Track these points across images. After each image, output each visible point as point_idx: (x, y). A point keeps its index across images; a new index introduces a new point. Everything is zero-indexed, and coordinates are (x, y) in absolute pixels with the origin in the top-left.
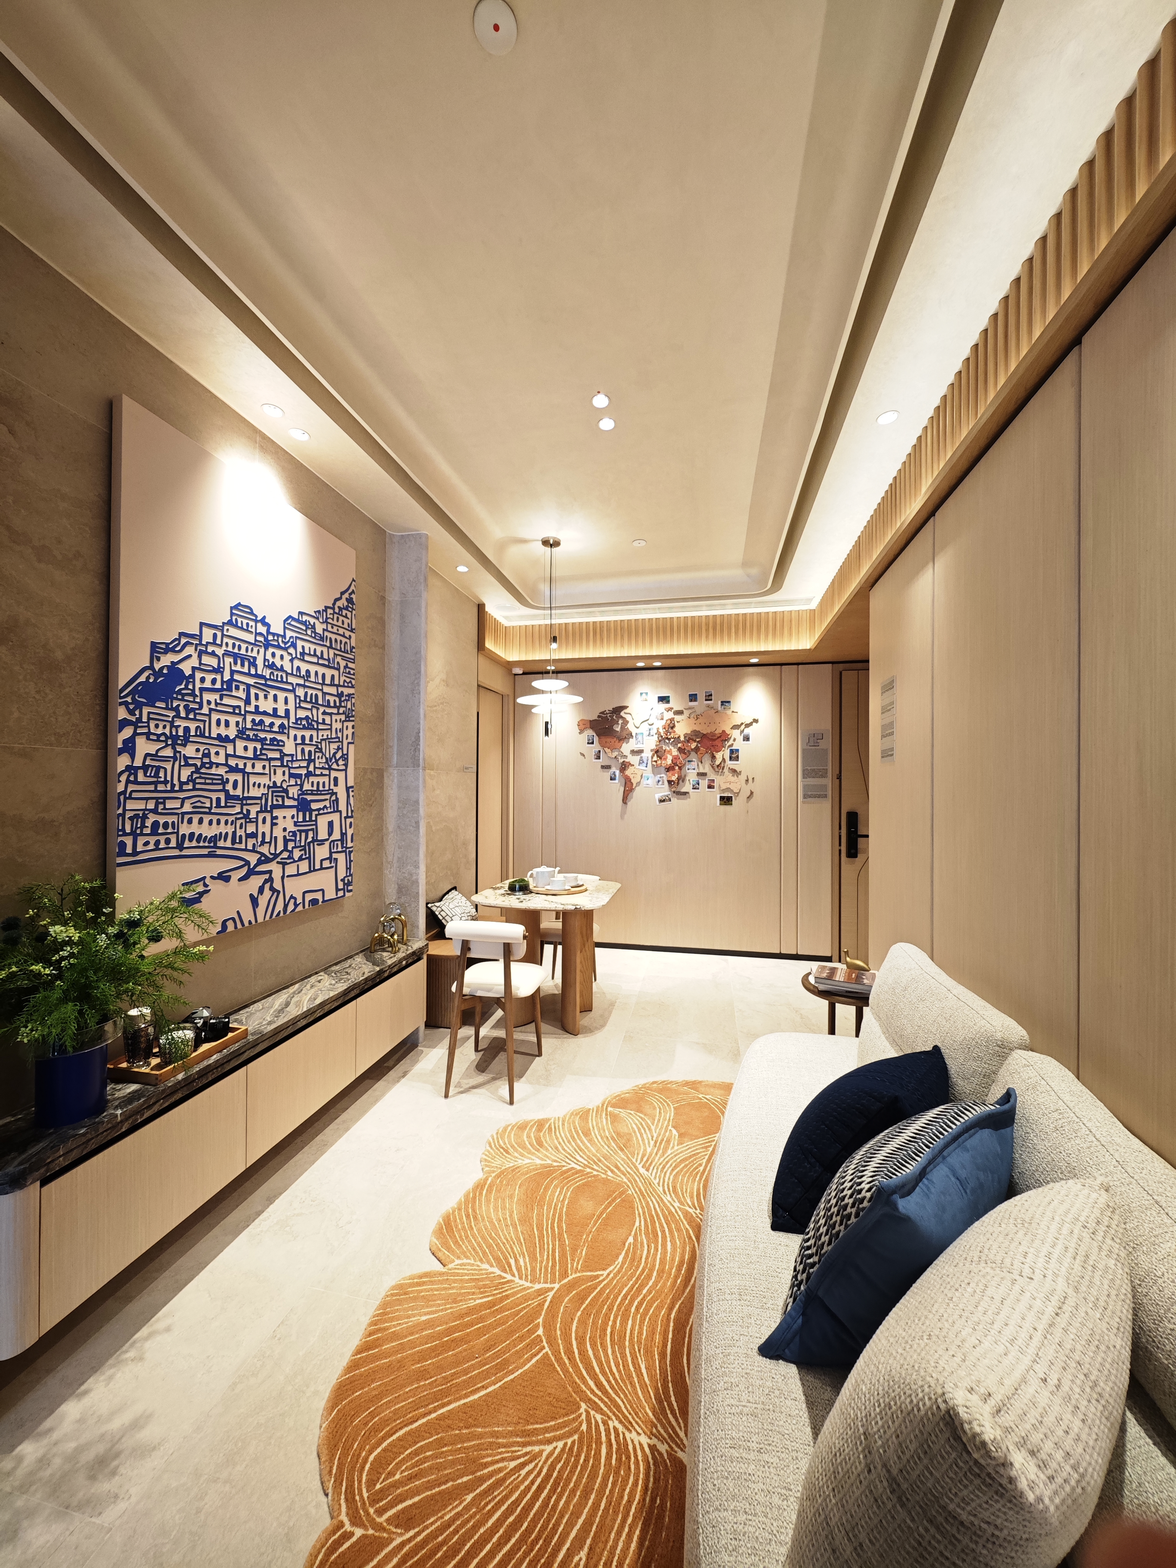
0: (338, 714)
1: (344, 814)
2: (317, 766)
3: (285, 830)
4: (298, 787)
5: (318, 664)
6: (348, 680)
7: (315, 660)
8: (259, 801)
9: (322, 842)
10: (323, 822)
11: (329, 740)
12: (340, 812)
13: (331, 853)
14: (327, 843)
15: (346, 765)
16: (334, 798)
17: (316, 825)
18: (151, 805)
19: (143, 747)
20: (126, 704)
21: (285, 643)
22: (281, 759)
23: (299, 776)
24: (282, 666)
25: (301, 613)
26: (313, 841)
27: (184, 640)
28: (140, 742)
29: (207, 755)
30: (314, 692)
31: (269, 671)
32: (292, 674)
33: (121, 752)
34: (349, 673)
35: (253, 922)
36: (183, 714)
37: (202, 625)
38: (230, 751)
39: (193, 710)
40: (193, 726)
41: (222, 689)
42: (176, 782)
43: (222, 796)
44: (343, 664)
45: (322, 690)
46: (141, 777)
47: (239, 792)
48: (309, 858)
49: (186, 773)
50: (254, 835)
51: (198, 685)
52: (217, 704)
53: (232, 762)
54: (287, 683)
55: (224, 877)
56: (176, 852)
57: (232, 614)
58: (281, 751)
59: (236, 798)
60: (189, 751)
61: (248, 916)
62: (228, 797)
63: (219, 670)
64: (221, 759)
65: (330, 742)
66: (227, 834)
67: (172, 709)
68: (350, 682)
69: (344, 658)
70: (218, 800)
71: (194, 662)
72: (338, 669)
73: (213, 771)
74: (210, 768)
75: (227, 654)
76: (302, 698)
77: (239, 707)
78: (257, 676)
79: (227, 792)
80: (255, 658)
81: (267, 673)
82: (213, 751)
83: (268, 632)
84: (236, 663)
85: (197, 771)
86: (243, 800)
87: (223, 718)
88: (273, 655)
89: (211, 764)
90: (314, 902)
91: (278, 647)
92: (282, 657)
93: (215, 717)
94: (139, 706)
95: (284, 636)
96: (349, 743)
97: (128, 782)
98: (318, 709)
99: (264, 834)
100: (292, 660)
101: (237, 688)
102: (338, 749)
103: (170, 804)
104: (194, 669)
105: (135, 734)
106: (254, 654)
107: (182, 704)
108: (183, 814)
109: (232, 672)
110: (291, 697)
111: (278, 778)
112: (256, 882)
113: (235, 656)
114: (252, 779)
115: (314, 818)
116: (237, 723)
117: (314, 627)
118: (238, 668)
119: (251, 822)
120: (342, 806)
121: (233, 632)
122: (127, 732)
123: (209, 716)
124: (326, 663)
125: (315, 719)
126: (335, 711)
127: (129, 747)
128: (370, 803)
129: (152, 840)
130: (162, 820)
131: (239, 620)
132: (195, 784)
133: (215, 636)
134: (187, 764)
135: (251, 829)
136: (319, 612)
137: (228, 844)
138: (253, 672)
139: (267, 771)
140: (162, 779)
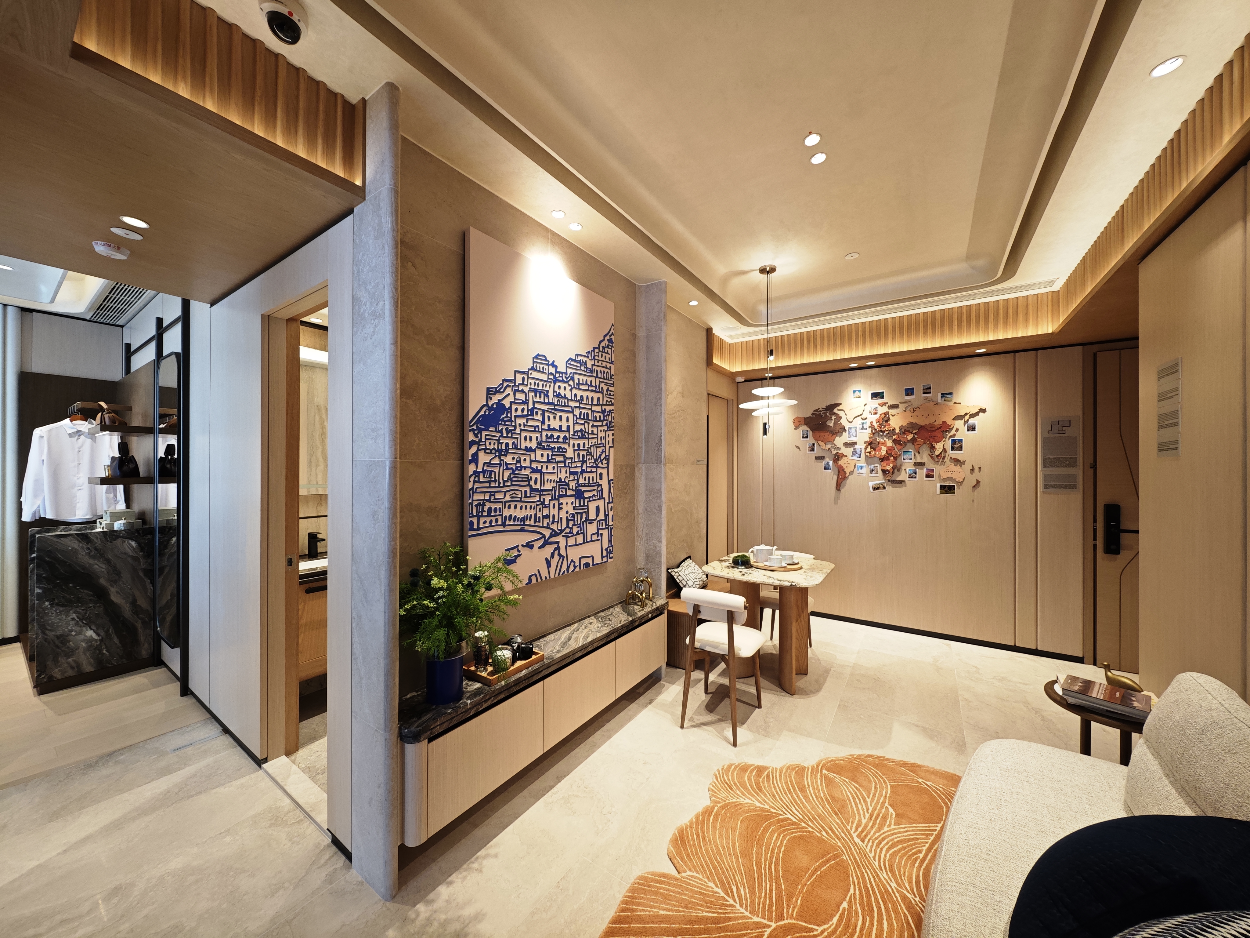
0: (602, 425)
1: (607, 501)
2: (588, 465)
3: (567, 512)
4: (576, 482)
5: (588, 390)
6: (609, 400)
7: (586, 388)
8: (550, 492)
9: (591, 522)
10: (592, 506)
11: (596, 446)
12: (604, 499)
13: (598, 529)
14: (595, 522)
15: (608, 464)
16: (599, 489)
17: (588, 509)
18: (487, 497)
19: (483, 458)
20: (473, 430)
21: (567, 378)
22: (564, 462)
23: (576, 473)
24: (565, 394)
25: (577, 355)
26: (586, 520)
27: (505, 384)
28: (481, 454)
29: (519, 461)
30: (586, 411)
31: (556, 399)
32: (571, 400)
33: (471, 462)
34: (610, 394)
35: (548, 578)
36: (505, 435)
37: (516, 372)
38: (533, 458)
39: (511, 431)
40: (510, 442)
41: (528, 415)
42: (501, 481)
43: (528, 489)
44: (605, 388)
45: (591, 409)
46: (482, 479)
47: (538, 486)
48: (583, 533)
49: (507, 474)
50: (547, 517)
51: (514, 414)
52: (525, 426)
53: (534, 465)
54: (568, 406)
55: (529, 546)
56: (501, 528)
57: (534, 362)
58: (564, 456)
59: (536, 490)
60: (508, 459)
61: (544, 574)
62: (532, 490)
63: (525, 402)
64: (527, 464)
65: (596, 447)
66: (531, 515)
67: (499, 431)
68: (611, 401)
69: (606, 384)
70: (526, 492)
71: (511, 398)
72: (602, 393)
73: (523, 472)
74: (521, 470)
75: (531, 390)
76: (578, 417)
77: (538, 426)
78: (549, 403)
79: (531, 486)
80: (548, 391)
81: (555, 401)
82: (522, 458)
83: (556, 372)
84: (536, 396)
85: (513, 473)
86: (541, 492)
87: (528, 435)
88: (559, 387)
89: (521, 467)
90: (587, 565)
91: (563, 381)
92: (565, 388)
93: (524, 434)
94: (480, 431)
95: (566, 373)
96: (610, 447)
97: (475, 481)
98: (588, 423)
99: (554, 515)
100: (571, 390)
101: (537, 413)
102: (603, 452)
103: (498, 496)
104: (511, 403)
105: (478, 450)
106: (547, 388)
107: (505, 427)
108: (506, 502)
109: (534, 402)
110: (571, 416)
111: (563, 475)
112: (550, 549)
113: (535, 391)
114: (547, 477)
115: (586, 504)
116: (537, 438)
117: (585, 364)
118: (537, 399)
119: (546, 507)
120: (606, 495)
121: (535, 374)
122: (474, 449)
123: (520, 434)
124: (594, 389)
125: (587, 431)
126: (600, 424)
127: (475, 459)
128: (626, 491)
129: (488, 519)
130: (493, 506)
131: (538, 365)
132: (512, 481)
133: (523, 378)
134: (508, 469)
135: (546, 512)
136: (589, 352)
137: (532, 523)
138: (546, 401)
139: (555, 471)
140: (493, 479)
